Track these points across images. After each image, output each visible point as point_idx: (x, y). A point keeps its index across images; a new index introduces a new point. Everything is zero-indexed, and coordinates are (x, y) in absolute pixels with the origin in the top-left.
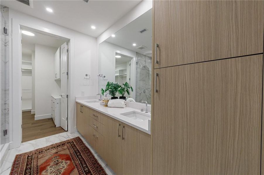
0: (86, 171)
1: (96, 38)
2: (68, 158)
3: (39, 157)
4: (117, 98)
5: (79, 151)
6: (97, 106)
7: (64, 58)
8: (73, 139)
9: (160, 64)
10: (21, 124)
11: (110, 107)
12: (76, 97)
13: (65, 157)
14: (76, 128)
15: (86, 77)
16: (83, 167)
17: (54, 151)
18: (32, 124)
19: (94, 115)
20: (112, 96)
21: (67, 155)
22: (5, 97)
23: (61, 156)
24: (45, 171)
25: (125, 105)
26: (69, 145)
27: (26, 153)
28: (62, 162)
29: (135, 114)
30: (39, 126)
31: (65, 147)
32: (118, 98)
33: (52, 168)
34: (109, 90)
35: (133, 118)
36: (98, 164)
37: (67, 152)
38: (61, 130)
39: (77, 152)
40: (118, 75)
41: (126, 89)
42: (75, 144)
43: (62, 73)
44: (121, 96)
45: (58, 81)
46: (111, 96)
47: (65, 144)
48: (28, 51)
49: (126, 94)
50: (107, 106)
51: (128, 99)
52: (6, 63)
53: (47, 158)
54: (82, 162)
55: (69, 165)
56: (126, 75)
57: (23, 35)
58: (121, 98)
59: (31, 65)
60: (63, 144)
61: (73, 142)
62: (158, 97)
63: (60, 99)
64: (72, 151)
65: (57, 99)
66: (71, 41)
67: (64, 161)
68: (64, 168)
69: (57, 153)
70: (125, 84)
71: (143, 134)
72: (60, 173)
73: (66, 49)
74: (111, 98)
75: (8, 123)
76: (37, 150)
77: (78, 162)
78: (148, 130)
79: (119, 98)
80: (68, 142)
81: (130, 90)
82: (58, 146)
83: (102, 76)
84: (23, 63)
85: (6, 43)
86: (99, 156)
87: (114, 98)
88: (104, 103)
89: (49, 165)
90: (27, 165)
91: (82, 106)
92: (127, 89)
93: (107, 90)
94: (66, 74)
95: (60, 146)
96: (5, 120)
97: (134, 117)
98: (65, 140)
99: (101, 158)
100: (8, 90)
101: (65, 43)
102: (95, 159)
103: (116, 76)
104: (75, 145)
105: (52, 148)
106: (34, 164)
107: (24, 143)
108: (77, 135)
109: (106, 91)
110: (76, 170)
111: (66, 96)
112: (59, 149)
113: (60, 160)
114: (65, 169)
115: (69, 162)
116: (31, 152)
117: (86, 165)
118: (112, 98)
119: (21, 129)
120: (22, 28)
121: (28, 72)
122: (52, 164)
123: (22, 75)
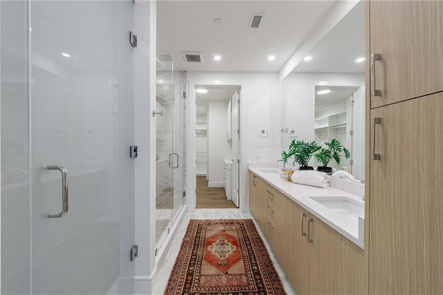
0: (254, 270)
1: (278, 73)
2: (234, 243)
3: (208, 229)
4: (311, 168)
5: (249, 239)
6: (276, 179)
7: (236, 111)
8: (244, 220)
9: (386, 98)
10: (195, 188)
11: (296, 183)
12: (248, 163)
13: (231, 240)
14: (249, 206)
15: (263, 135)
16: (251, 263)
17: (222, 228)
18: (206, 191)
19: (268, 192)
20: (301, 165)
21: (234, 238)
22: (184, 160)
23: (228, 236)
24: (210, 246)
25: (328, 182)
26: (238, 226)
27: (198, 220)
28: (228, 245)
29: (347, 202)
30: (211, 194)
31: (234, 228)
32: (313, 170)
33: (218, 247)
34: (297, 153)
35: (343, 210)
36: (273, 269)
37: (235, 234)
38: (232, 204)
39: (246, 239)
40: (327, 125)
41: (333, 153)
42: (245, 227)
43: (233, 131)
44: (322, 165)
45: (230, 141)
46: (299, 164)
47: (233, 223)
48: (203, 110)
49: (332, 163)
50: (290, 180)
51: (336, 173)
52: (185, 126)
53: (214, 233)
54: (251, 255)
55: (234, 252)
56: (345, 124)
57: (197, 94)
58: (320, 169)
59: (206, 125)
60: (231, 223)
61: (243, 224)
62: (381, 170)
63: (232, 164)
64: (241, 236)
65: (229, 164)
66: (242, 88)
67: (230, 244)
68: (229, 253)
69: (224, 231)
70: (330, 143)
71: (348, 243)
72: (224, 257)
73: (237, 99)
74: (299, 168)
75: (186, 185)
76: (206, 220)
77: (246, 253)
78: (357, 238)
79: (315, 168)
80: (238, 222)
81: (342, 154)
82: (226, 223)
83: (287, 132)
84: (197, 123)
85: (185, 107)
86: (275, 257)
87: (305, 168)
88: (287, 176)
89: (215, 242)
90: (197, 233)
91: (255, 177)
92: (335, 153)
93: (292, 154)
94: (237, 131)
95: (228, 223)
96: (184, 183)
97: (346, 210)
98: (234, 218)
99: (279, 263)
100: (186, 152)
101: (236, 93)
102: (269, 259)
103: (315, 130)
104: (245, 229)
105: (220, 223)
106: (202, 235)
107: (197, 209)
108: (249, 216)
109: (290, 155)
110: (242, 261)
111: (237, 162)
112: (227, 227)
113: (226, 242)
114: (229, 255)
115: (235, 248)
116: (201, 221)
117: (256, 262)
118: (301, 167)
119: (195, 194)
120: (197, 87)
121: (204, 133)
122: (218, 242)
123: (197, 137)
